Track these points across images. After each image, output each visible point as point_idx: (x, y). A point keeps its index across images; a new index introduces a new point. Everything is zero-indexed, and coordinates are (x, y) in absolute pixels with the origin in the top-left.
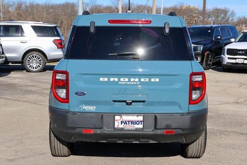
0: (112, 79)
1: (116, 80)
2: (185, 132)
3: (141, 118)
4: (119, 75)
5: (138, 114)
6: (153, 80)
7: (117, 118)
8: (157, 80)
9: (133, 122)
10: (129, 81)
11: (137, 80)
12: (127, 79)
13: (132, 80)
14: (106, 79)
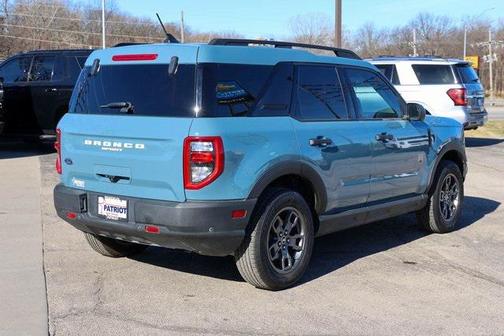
0: (95, 143)
1: (99, 143)
2: (172, 232)
3: (123, 204)
4: (102, 137)
5: (122, 198)
6: (137, 146)
7: (101, 199)
8: (143, 146)
9: (116, 209)
10: (112, 146)
11: (120, 145)
12: (109, 144)
13: (115, 144)
14: (90, 143)
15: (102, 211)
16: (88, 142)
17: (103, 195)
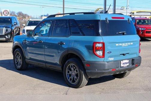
0: (120, 45)
3: (128, 61)
4: (122, 43)
8: (132, 43)
9: (126, 63)
10: (125, 45)
11: (127, 44)
12: (124, 44)
13: (126, 44)
14: (118, 45)
15: (122, 65)
16: (117, 45)
17: (122, 60)
